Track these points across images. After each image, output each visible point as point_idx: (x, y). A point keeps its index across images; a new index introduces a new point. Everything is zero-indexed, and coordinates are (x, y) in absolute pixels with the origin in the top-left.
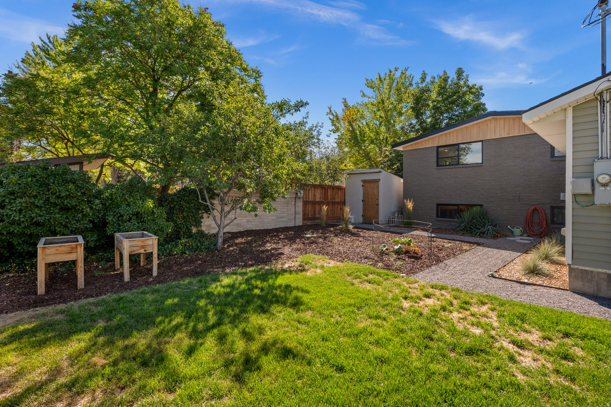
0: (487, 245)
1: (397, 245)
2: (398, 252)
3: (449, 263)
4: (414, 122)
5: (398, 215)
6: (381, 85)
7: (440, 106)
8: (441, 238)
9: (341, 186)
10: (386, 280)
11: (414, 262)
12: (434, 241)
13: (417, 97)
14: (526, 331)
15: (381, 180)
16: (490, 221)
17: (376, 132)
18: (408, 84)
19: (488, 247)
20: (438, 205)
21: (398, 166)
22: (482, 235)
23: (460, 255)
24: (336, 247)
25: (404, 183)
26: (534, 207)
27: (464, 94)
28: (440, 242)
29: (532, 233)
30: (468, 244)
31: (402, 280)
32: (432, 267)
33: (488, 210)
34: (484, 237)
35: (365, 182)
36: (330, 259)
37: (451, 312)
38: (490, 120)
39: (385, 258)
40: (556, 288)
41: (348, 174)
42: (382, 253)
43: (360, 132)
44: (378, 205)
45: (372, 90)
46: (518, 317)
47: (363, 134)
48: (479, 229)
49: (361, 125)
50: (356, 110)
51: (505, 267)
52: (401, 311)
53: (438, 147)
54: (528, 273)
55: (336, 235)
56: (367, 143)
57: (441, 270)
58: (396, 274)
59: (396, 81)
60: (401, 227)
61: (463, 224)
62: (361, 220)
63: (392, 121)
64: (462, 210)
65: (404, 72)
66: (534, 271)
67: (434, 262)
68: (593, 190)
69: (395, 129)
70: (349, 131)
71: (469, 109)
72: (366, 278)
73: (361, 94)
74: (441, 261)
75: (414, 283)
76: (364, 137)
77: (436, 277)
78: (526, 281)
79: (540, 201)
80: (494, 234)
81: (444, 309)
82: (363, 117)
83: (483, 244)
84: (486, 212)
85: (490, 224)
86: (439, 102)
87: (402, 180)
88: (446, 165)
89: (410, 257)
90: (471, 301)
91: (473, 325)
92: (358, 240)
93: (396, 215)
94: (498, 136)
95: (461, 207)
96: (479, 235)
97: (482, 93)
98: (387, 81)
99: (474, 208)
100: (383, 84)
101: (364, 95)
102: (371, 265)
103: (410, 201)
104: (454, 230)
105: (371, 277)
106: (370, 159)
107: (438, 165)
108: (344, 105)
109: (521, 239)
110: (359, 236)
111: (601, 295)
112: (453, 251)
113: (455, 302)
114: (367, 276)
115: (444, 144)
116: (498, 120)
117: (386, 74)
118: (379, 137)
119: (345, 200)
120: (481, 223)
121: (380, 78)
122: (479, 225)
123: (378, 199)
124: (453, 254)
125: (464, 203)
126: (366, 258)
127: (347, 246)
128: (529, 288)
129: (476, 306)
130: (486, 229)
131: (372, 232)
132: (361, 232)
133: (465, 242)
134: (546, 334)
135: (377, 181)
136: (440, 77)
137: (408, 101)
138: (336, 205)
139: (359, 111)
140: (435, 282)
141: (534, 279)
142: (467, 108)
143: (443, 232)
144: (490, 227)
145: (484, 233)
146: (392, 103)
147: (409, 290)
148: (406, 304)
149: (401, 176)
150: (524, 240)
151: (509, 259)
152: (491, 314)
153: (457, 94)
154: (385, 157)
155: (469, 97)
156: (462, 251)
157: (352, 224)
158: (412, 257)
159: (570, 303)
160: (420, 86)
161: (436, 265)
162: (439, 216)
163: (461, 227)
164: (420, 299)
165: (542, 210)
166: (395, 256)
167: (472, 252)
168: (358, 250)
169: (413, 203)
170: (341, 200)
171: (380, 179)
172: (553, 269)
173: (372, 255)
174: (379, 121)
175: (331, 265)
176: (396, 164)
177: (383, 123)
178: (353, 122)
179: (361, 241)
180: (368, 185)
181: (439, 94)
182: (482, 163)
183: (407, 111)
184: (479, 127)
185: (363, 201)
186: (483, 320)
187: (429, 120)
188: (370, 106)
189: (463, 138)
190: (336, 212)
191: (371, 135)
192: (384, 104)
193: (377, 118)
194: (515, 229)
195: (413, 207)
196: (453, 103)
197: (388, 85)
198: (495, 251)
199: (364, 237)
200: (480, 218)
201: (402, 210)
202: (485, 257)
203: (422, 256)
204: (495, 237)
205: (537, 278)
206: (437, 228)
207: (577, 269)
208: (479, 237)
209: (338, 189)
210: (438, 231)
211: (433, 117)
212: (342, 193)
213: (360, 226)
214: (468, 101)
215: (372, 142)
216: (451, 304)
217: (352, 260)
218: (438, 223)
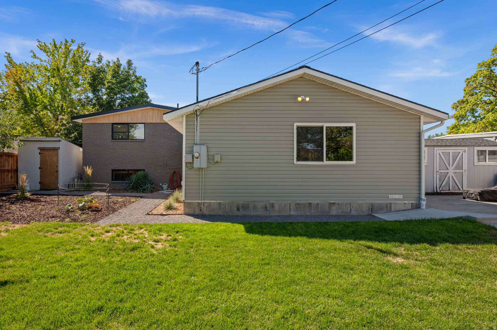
0: (146, 197)
1: (81, 203)
2: (82, 209)
3: (122, 211)
4: (91, 95)
5: (78, 180)
6: (56, 52)
7: (114, 87)
8: (116, 196)
9: (13, 153)
10: (74, 228)
11: (95, 214)
12: (110, 198)
13: (94, 74)
14: (161, 235)
15: (61, 148)
16: (149, 181)
17: (51, 98)
18: (85, 59)
19: (147, 198)
20: (113, 171)
21: (75, 135)
22: (144, 191)
23: (129, 205)
24: (18, 213)
25: (83, 152)
26: (174, 170)
27: (133, 82)
28: (114, 198)
29: (173, 187)
30: (135, 198)
31: (89, 226)
32: (110, 215)
33: (148, 173)
34: (146, 193)
35: (42, 149)
36: (13, 223)
37: (123, 236)
38: (149, 109)
39: (71, 214)
40: (178, 214)
41: (20, 141)
42: (68, 211)
43: (30, 95)
44: (57, 171)
45: (46, 54)
46: (158, 230)
47: (33, 97)
48: (142, 187)
49: (31, 88)
50: (24, 70)
51: (156, 208)
52: (90, 243)
53: (113, 124)
54: (167, 209)
55: (12, 203)
56: (39, 108)
57: (116, 216)
58: (83, 224)
59: (72, 52)
60: (82, 190)
61: (132, 184)
62: (38, 187)
63: (68, 90)
64: (131, 174)
65: (81, 46)
66: (170, 208)
67: (111, 212)
68: (193, 160)
69: (71, 99)
70: (15, 91)
71: (137, 94)
72: (57, 231)
73: (32, 54)
74: (116, 211)
75: (98, 227)
76: (35, 101)
77: (113, 221)
78: (165, 213)
79: (177, 166)
80: (152, 190)
81: (118, 236)
82: (33, 79)
83: (144, 196)
84: (147, 175)
85: (149, 183)
86: (113, 84)
87: (81, 149)
88: (119, 139)
89: (92, 211)
90: (135, 228)
91: (135, 239)
92: (40, 205)
93: (76, 180)
94: (154, 122)
95: (130, 172)
96: (142, 191)
97: (146, 84)
98: (62, 50)
99: (139, 172)
100: (58, 52)
101: (35, 56)
102: (59, 221)
103: (89, 167)
104: (125, 189)
105: (60, 229)
106: (42, 125)
107: (113, 139)
108: (8, 60)
109: (167, 192)
110: (40, 201)
111: (196, 214)
112: (125, 203)
113: (125, 231)
114: (57, 229)
115: (118, 122)
116: (154, 110)
117: (61, 43)
118: (54, 104)
119: (17, 167)
120: (143, 183)
121: (55, 45)
122: (142, 184)
123: (57, 167)
124: (124, 205)
125: (132, 169)
126: (53, 217)
127: (30, 211)
128: (166, 217)
129: (137, 231)
130: (147, 186)
131: (53, 196)
132: (41, 197)
133: (132, 197)
134: (169, 234)
135: (57, 149)
136: (114, 63)
137: (85, 76)
138: (6, 173)
139: (28, 71)
140: (112, 223)
141: (169, 212)
142: (135, 93)
143: (117, 192)
144: (149, 185)
145: (145, 190)
146: (68, 73)
147: (94, 231)
148: (93, 239)
149: (81, 146)
150: (168, 192)
151: (158, 204)
152: (145, 232)
153: (127, 81)
154: (62, 126)
155: (136, 85)
156: (130, 202)
157: (29, 191)
158: (95, 211)
159: (183, 220)
160: (97, 65)
161: (113, 213)
162: (114, 179)
163: (130, 186)
164: (103, 234)
165: (178, 173)
166: (80, 212)
167: (137, 203)
168: (43, 212)
169: (92, 169)
170: (12, 168)
171: (59, 148)
172: (179, 205)
173: (59, 214)
174: (54, 88)
175: (16, 228)
176: (73, 133)
177: (58, 91)
178: (20, 82)
179: (43, 205)
180: (46, 153)
181: (113, 77)
182: (144, 139)
183: (84, 84)
184: (143, 113)
185: (40, 168)
186: (140, 236)
187: (105, 97)
188: (42, 69)
189: (132, 119)
190: (5, 180)
191: (45, 101)
192: (60, 72)
193: (52, 84)
194: (164, 185)
195: (92, 173)
196: (125, 87)
197: (64, 54)
198: (151, 200)
199: (45, 201)
200: (143, 179)
201: (81, 175)
202: (145, 204)
203: (102, 209)
204: (152, 192)
205: (171, 211)
206: (112, 189)
207: (187, 202)
208: (142, 193)
209: (9, 156)
210: (113, 191)
211: (109, 96)
212: (14, 161)
213: (39, 193)
214: (135, 88)
215: (45, 108)
216: (123, 232)
217: (39, 221)
218: (113, 185)
